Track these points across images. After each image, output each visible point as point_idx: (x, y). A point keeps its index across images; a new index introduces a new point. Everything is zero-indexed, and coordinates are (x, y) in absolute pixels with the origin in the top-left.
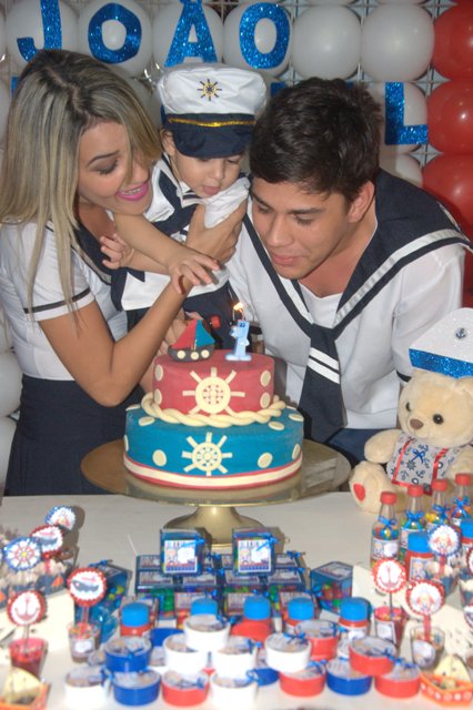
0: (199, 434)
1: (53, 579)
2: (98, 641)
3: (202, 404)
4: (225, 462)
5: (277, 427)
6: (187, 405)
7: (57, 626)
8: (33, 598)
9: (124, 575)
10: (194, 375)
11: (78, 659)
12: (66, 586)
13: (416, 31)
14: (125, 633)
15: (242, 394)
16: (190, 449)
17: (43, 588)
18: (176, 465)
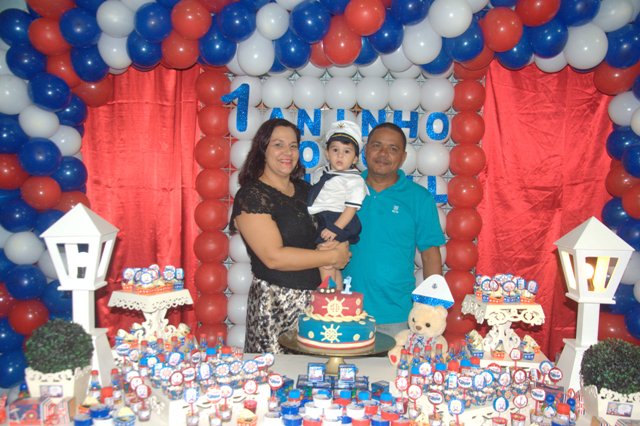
0: (328, 325)
1: (262, 378)
2: (279, 404)
3: (330, 312)
4: (338, 337)
5: (363, 323)
6: (324, 312)
7: (263, 396)
8: (253, 383)
9: (292, 382)
10: (327, 299)
11: (271, 410)
12: (267, 382)
13: (441, 154)
14: (291, 400)
15: (347, 308)
16: (324, 331)
17: (258, 380)
18: (318, 338)
